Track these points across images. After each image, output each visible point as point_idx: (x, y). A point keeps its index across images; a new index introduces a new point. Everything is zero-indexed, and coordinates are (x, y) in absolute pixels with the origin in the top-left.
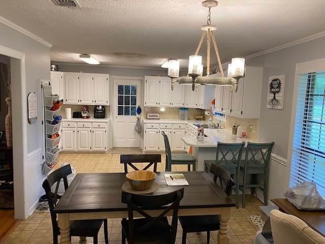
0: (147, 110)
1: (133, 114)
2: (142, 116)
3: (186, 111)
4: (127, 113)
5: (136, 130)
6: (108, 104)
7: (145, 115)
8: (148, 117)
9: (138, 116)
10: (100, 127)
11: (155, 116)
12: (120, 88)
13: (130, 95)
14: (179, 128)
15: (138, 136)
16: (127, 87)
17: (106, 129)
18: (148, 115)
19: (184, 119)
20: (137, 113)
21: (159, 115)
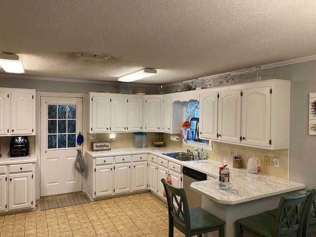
0: (91, 138)
1: (72, 145)
2: (85, 148)
3: (144, 137)
4: (62, 144)
5: (76, 168)
6: (34, 134)
7: (89, 145)
8: (95, 148)
9: (78, 147)
10: (23, 170)
11: (105, 146)
12: (52, 110)
13: (67, 119)
14: (140, 160)
15: (79, 175)
16: (62, 108)
17: (34, 173)
18: (94, 145)
19: (142, 147)
20: (76, 143)
21: (109, 144)
